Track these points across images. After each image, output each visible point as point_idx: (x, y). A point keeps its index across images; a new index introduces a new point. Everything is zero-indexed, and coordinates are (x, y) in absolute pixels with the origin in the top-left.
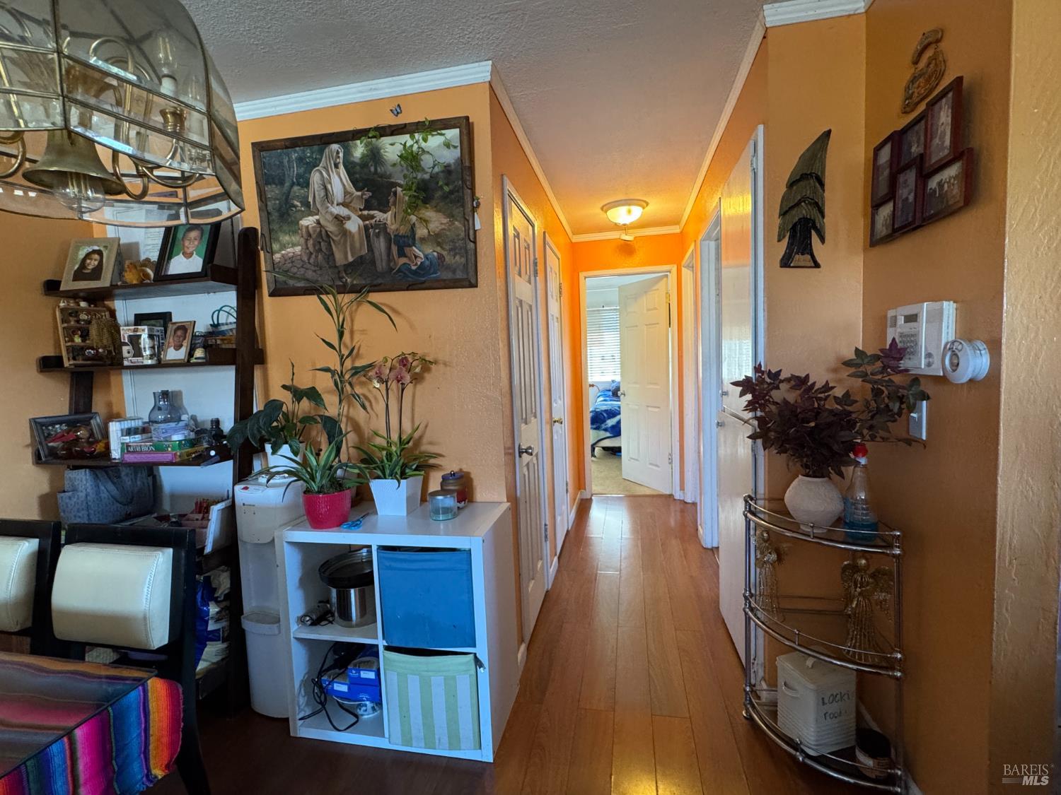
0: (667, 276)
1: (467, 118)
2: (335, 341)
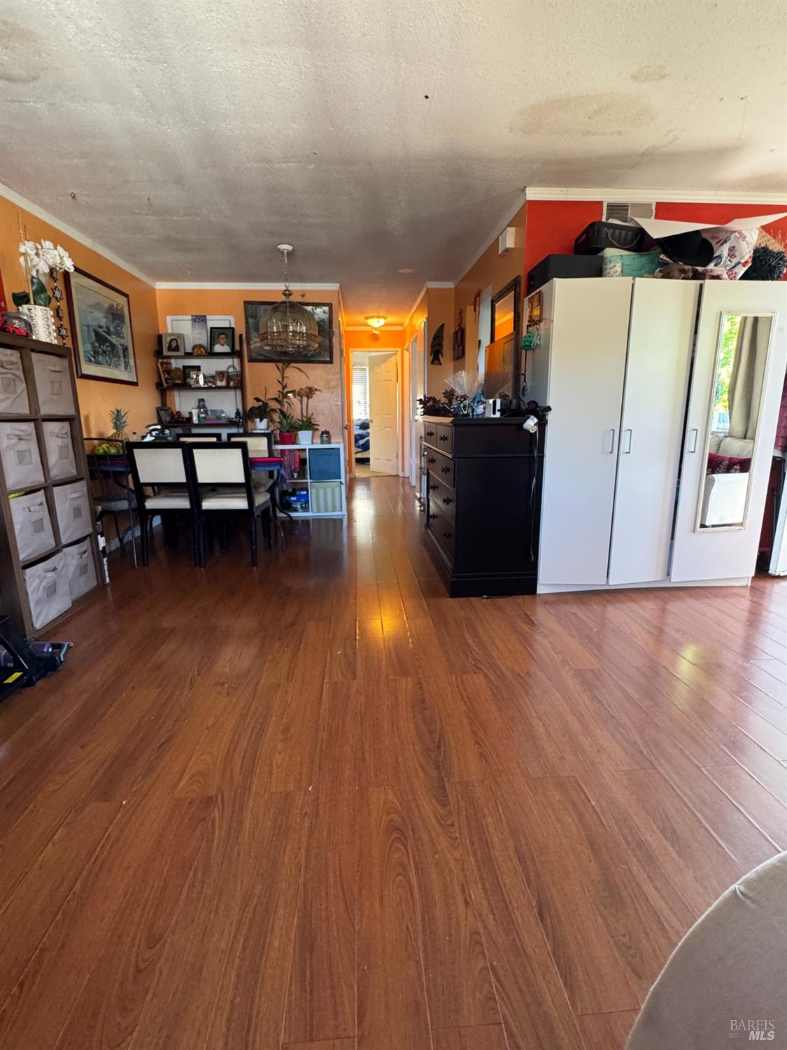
0: (396, 354)
1: (331, 304)
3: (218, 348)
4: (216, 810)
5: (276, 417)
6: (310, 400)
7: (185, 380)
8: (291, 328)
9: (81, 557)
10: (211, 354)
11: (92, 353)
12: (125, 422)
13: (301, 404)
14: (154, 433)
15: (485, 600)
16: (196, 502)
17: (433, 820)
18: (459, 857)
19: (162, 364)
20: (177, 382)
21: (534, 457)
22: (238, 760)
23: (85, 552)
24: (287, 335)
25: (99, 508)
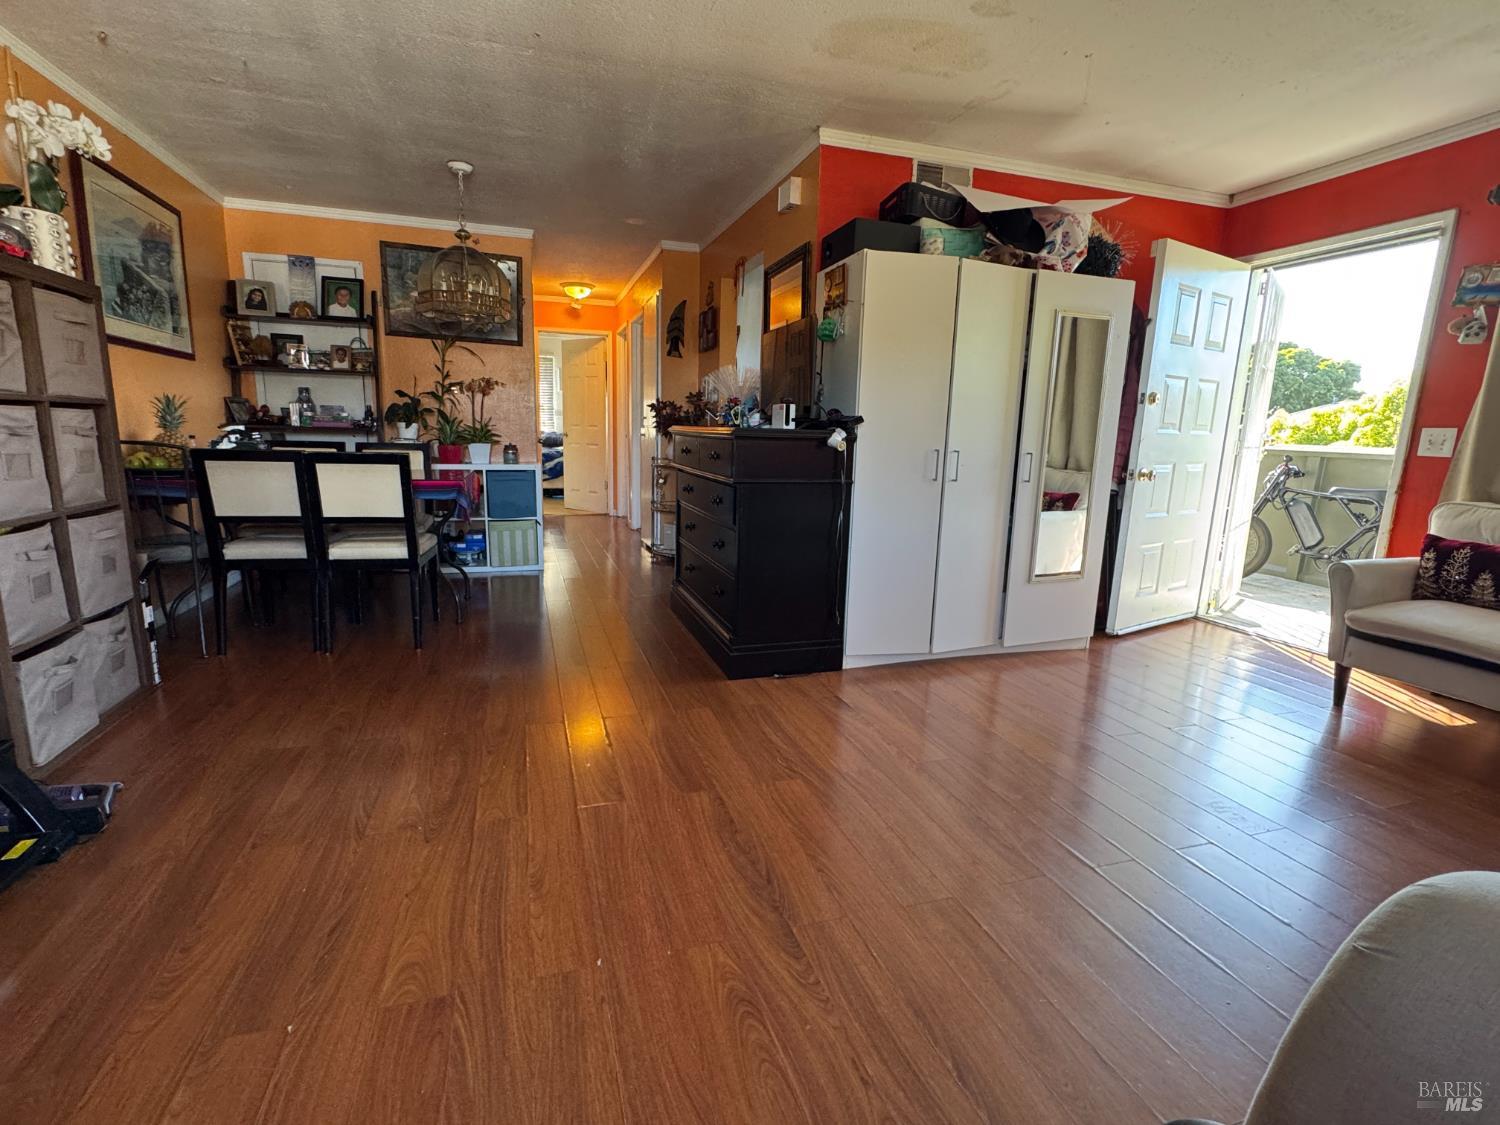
0: (604, 339)
1: (521, 258)
2: (440, 365)
3: (335, 310)
4: (456, 1015)
5: (432, 421)
6: (486, 397)
7: (275, 356)
8: (470, 287)
9: (116, 639)
10: (325, 319)
11: (118, 300)
12: (181, 416)
13: (473, 403)
14: (233, 438)
15: (776, 681)
16: (317, 548)
17: (790, 981)
18: (837, 1024)
19: (234, 328)
20: (260, 358)
21: (840, 483)
22: (471, 935)
23: (122, 631)
24: (464, 297)
25: (144, 558)
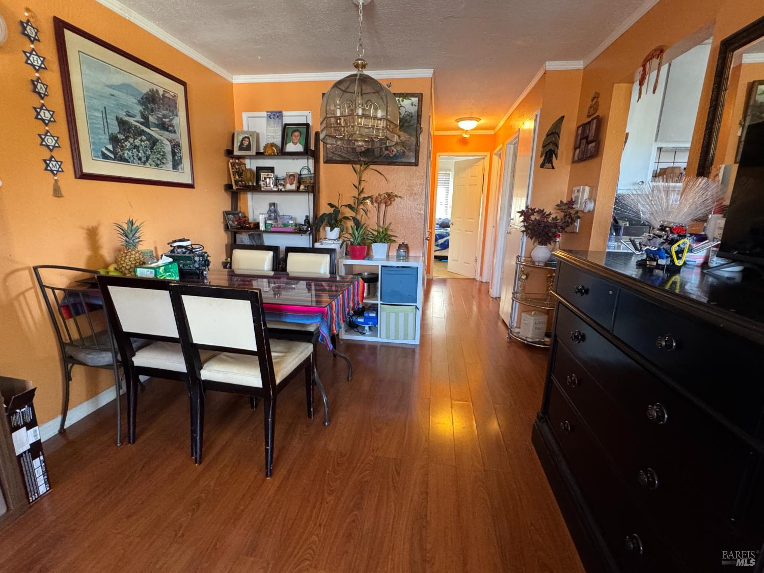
0: (484, 158)
1: (422, 94)
2: (357, 184)
3: (290, 147)
6: (389, 208)
10: (282, 153)
13: (379, 211)
16: (193, 367)
19: (233, 165)
